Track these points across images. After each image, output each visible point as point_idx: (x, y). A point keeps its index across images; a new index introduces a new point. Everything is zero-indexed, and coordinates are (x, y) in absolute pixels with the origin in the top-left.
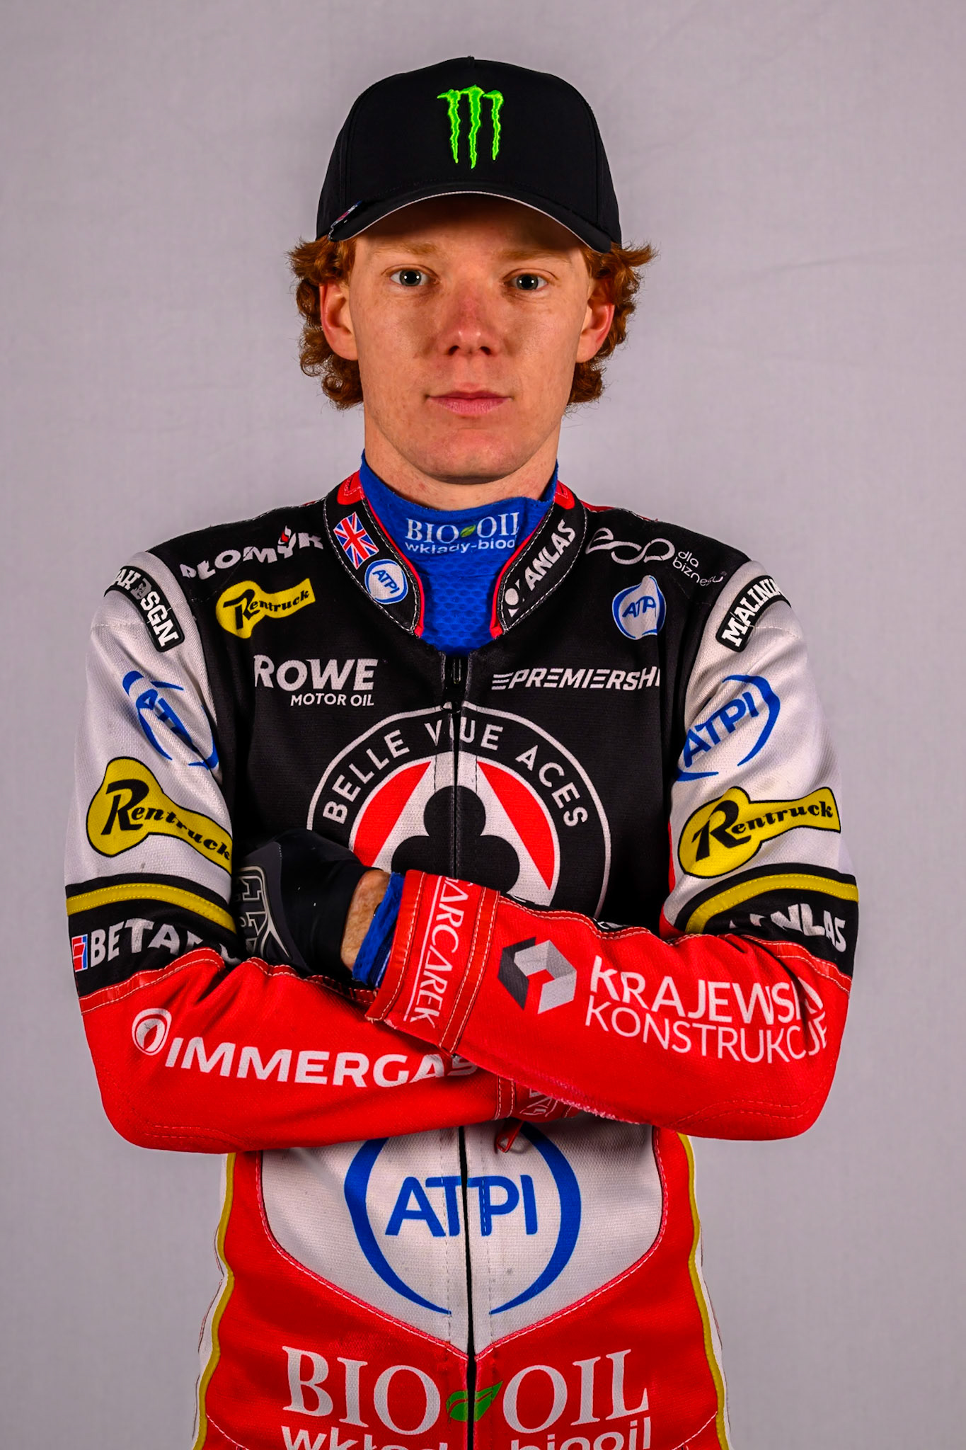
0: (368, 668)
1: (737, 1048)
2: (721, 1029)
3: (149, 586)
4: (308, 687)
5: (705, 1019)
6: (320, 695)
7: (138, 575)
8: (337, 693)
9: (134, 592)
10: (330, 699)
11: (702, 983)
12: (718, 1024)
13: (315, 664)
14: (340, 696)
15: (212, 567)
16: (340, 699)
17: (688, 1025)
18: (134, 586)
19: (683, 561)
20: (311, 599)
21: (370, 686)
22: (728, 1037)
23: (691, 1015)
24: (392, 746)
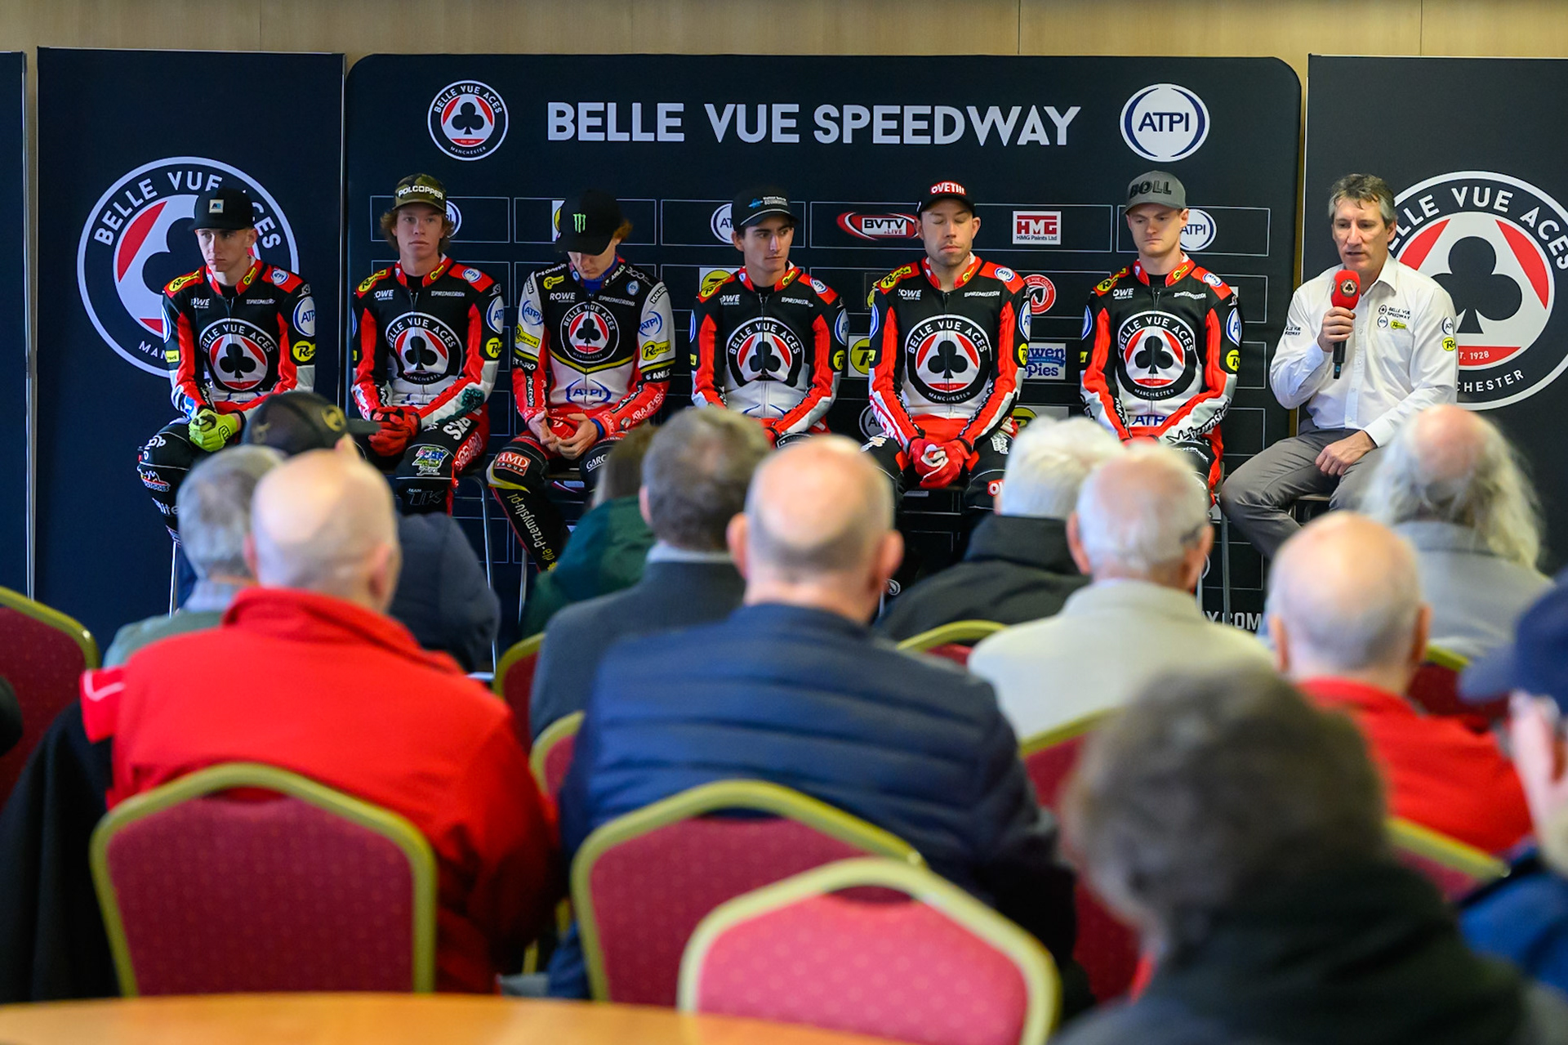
6: (564, 300)
10: (566, 301)
13: (563, 293)
14: (568, 300)
20: (563, 280)
21: (573, 299)
24: (578, 310)
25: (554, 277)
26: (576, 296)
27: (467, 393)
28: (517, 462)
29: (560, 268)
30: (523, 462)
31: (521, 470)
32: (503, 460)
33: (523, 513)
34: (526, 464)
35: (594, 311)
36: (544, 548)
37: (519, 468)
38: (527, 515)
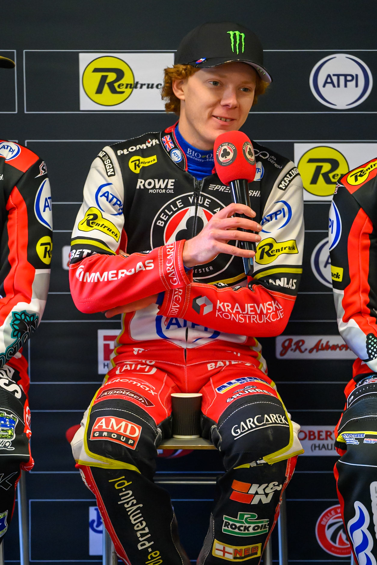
0: (172, 182)
1: (256, 319)
2: (252, 316)
3: (107, 157)
4: (154, 187)
5: (247, 314)
6: (158, 190)
7: (105, 154)
8: (162, 189)
9: (103, 158)
10: (161, 191)
11: (246, 305)
12: (251, 315)
13: (156, 180)
14: (163, 190)
15: (128, 151)
16: (163, 191)
17: (243, 315)
18: (103, 156)
19: (271, 159)
20: (156, 161)
21: (173, 187)
22: (254, 317)
23: (243, 313)
24: (178, 204)
25: (144, 156)
26: (175, 184)
27: (17, 319)
28: (125, 430)
29: (149, 145)
30: (133, 431)
31: (131, 442)
32: (104, 427)
33: (127, 503)
34: (137, 433)
35: (202, 205)
36: (150, 550)
37: (128, 438)
38: (133, 505)
